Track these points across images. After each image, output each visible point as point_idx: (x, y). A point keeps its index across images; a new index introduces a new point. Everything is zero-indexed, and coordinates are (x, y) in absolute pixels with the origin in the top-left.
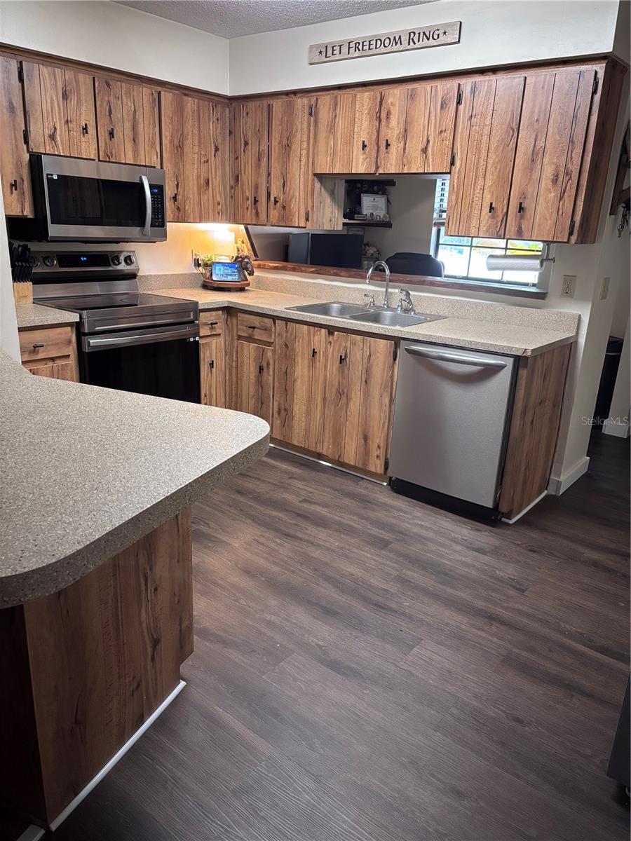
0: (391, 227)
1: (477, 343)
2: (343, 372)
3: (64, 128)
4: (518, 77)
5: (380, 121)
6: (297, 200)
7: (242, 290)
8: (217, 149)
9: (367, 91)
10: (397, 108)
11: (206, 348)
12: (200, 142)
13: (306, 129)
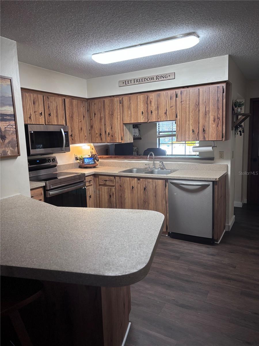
0: (141, 139)
1: (197, 178)
2: (145, 194)
3: (34, 114)
4: (196, 88)
5: (148, 104)
6: (117, 133)
7: (94, 167)
8: (84, 117)
9: (142, 95)
10: (154, 100)
11: (88, 190)
12: (78, 115)
13: (119, 108)
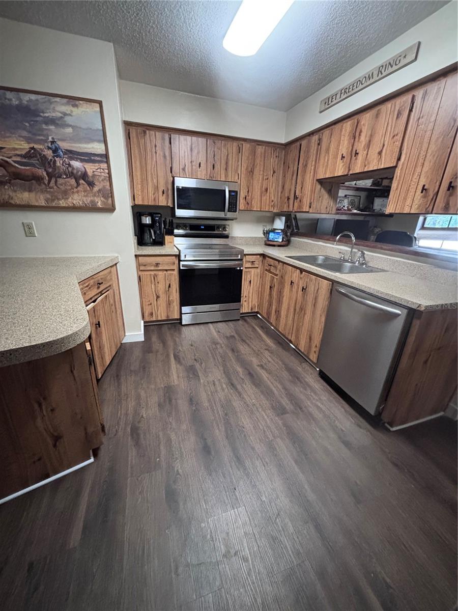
2: (304, 297)
3: (190, 165)
5: (355, 138)
6: (307, 196)
8: (274, 172)
9: (349, 121)
10: (366, 127)
11: (248, 273)
12: (264, 169)
13: (315, 154)
